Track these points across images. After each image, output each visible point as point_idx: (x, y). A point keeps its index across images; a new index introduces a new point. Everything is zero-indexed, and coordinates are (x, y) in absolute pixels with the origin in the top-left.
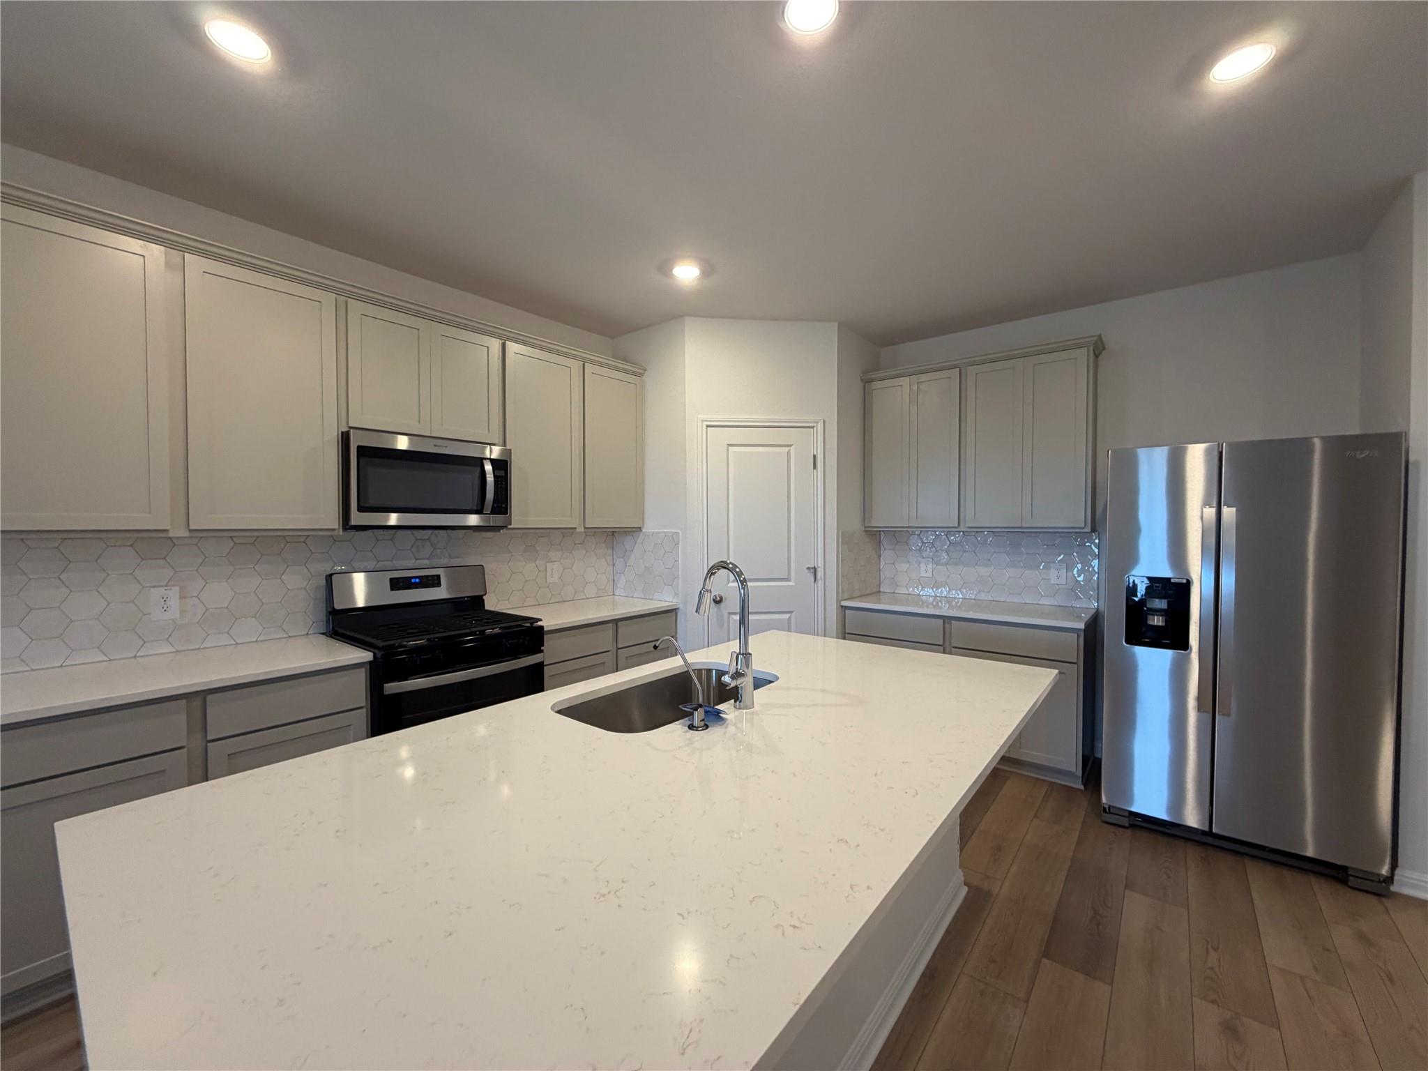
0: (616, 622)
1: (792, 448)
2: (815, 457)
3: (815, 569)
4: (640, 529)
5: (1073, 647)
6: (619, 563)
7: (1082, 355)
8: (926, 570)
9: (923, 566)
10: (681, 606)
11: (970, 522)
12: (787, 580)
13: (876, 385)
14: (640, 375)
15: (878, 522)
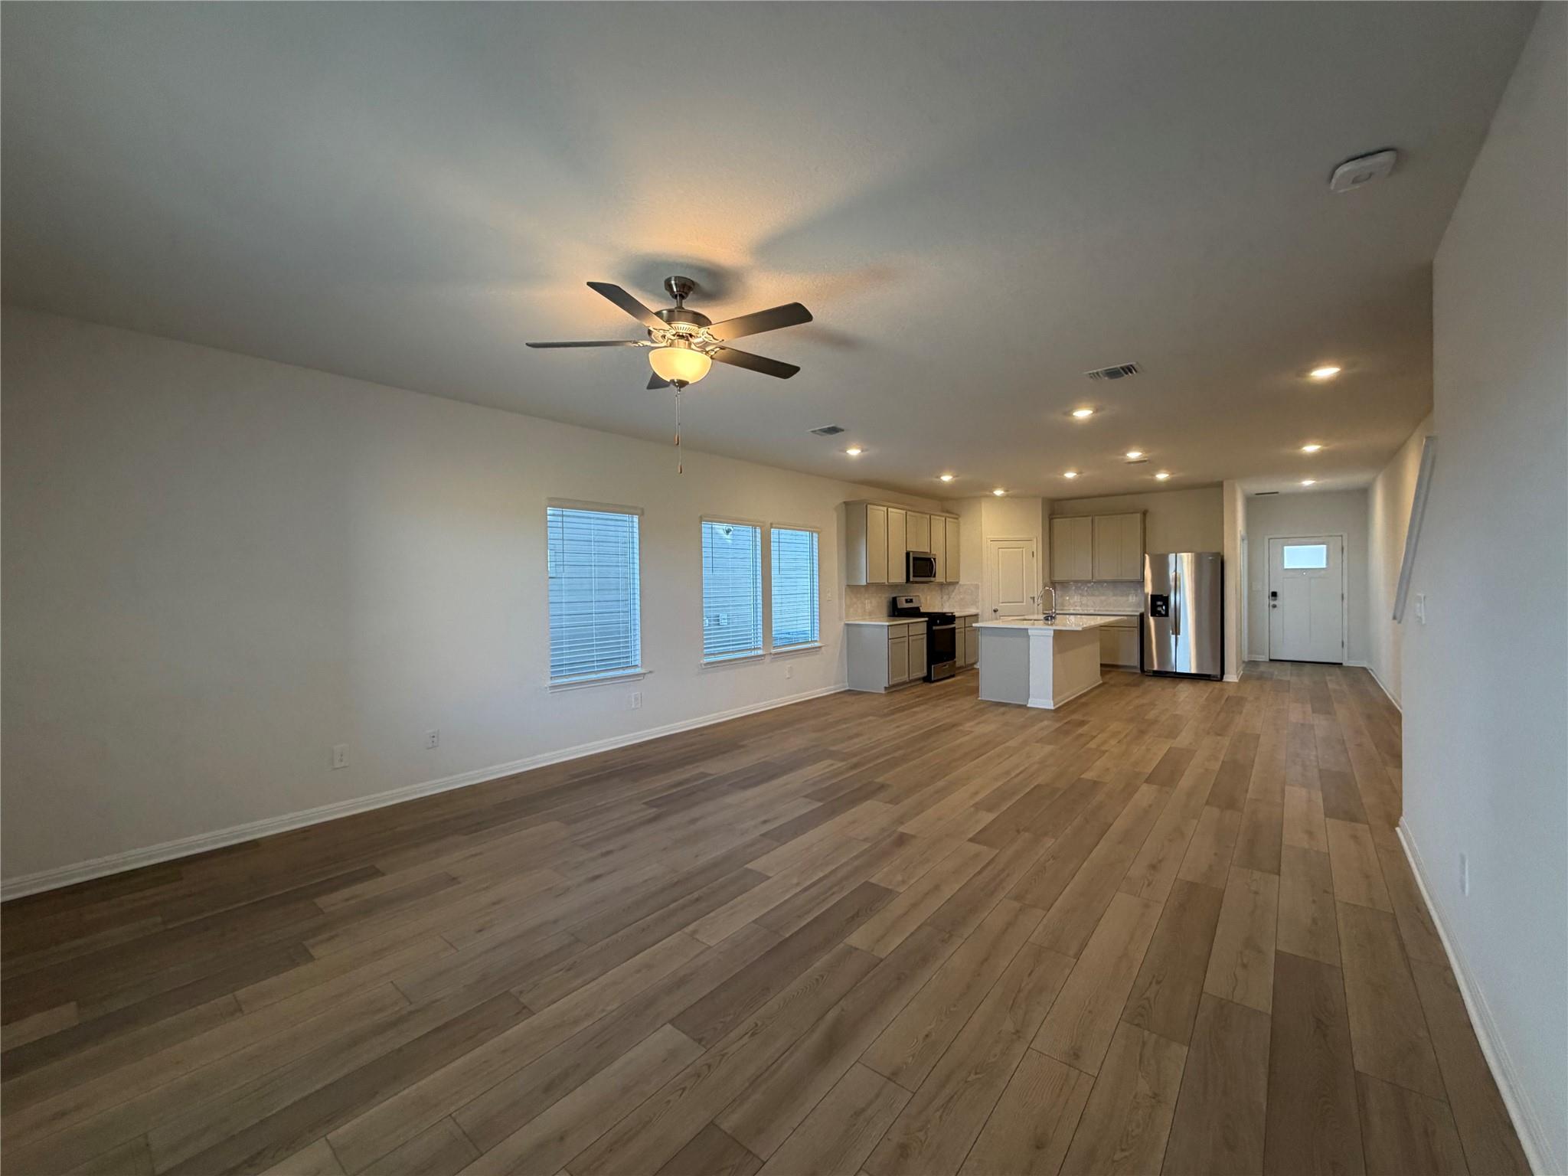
0: (965, 617)
1: (1024, 550)
2: (1033, 553)
3: (1034, 598)
4: (958, 583)
5: (1136, 621)
6: (945, 597)
7: (1138, 516)
8: (1076, 598)
9: (1076, 597)
10: (980, 613)
11: (1097, 577)
12: (1023, 602)
13: (1055, 520)
14: (957, 519)
15: (1056, 578)
